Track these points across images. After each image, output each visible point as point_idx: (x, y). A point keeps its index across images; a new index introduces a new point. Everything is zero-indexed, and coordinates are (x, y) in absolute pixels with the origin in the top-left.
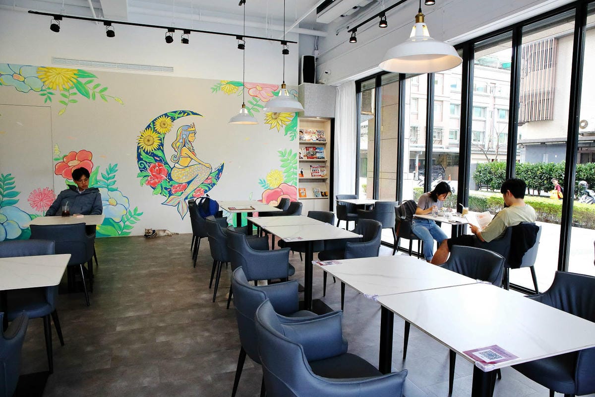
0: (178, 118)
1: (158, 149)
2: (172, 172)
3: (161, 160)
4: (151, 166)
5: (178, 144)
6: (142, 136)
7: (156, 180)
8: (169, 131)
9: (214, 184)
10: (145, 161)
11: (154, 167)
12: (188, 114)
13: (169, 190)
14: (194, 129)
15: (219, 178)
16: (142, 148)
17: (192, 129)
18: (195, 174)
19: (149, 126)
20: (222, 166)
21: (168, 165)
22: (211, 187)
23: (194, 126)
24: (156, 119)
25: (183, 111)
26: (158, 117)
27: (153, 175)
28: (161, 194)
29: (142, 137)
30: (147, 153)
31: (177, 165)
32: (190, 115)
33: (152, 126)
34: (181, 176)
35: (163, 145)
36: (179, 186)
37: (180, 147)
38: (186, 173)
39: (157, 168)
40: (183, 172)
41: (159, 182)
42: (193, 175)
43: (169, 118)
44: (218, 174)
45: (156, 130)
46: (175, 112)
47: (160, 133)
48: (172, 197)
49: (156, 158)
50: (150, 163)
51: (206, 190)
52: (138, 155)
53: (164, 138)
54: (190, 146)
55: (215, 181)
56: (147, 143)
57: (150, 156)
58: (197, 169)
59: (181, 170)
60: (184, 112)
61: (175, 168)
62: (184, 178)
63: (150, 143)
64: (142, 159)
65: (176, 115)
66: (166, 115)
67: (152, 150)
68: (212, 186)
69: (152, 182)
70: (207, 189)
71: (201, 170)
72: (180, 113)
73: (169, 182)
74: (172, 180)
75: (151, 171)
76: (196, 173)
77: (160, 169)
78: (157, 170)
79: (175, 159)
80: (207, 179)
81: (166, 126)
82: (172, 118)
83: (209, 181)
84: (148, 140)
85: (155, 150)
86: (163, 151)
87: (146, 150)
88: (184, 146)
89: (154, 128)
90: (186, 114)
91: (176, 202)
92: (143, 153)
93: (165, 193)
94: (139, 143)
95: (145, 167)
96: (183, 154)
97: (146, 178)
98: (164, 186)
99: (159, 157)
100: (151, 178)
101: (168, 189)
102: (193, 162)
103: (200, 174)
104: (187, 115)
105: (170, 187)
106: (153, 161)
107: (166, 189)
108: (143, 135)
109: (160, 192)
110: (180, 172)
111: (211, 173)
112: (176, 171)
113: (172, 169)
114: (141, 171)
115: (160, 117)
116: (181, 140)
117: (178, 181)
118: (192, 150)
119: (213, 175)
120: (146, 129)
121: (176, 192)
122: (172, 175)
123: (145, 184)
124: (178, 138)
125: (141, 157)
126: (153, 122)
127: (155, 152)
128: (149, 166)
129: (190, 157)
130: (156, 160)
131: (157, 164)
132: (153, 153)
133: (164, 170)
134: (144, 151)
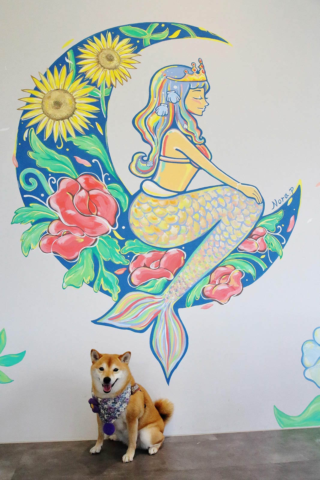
0: (153, 42)
1: (87, 133)
2: (133, 209)
3: (95, 169)
4: (63, 185)
5: (153, 120)
6: (37, 89)
7: (78, 236)
8: (126, 78)
9: (274, 255)
10: (42, 170)
11: (73, 190)
12: (184, 34)
13: (121, 272)
14: (202, 77)
15: (287, 235)
16: (36, 126)
17: (195, 77)
18: (209, 216)
19: (60, 63)
20: (297, 196)
21: (120, 182)
22: (263, 266)
23: (201, 68)
24: (85, 42)
25: (168, 25)
26: (91, 38)
27: (68, 218)
28: (91, 284)
29: (36, 93)
30: (50, 143)
31: (148, 186)
32: (188, 35)
33: (70, 61)
34: (163, 225)
35: (106, 120)
36: (157, 258)
37: (159, 130)
38: (180, 214)
39: (83, 193)
40: (170, 209)
41: (87, 241)
42: (202, 222)
43: (126, 40)
44: (285, 222)
45: (84, 74)
46: (144, 26)
47: (95, 84)
48: (130, 297)
49: (79, 160)
50: (57, 176)
51: (248, 275)
52: (19, 149)
53: (107, 99)
54: (190, 126)
55: (275, 244)
56: (51, 111)
57: (59, 152)
58: (215, 203)
59: (162, 202)
60: (172, 28)
61: (141, 195)
62: (174, 230)
63: (64, 111)
64: (32, 164)
65: (147, 35)
66: (115, 32)
67: (68, 135)
68: (266, 261)
69: (62, 240)
70: (252, 271)
71: (229, 206)
72: (159, 30)
73: (122, 244)
74: (133, 236)
75: (62, 203)
76: (212, 216)
77: (92, 198)
78: (83, 200)
79: (143, 166)
80: (250, 235)
81: (115, 63)
82: (133, 41)
83: (256, 245)
84: (58, 104)
85: (77, 133)
86: (103, 139)
87: (48, 135)
88: (174, 126)
89: (78, 68)
90: (177, 33)
91: (146, 317)
92: (36, 143)
93: (107, 281)
94: (25, 112)
95: (40, 189)
96: (170, 151)
97: (43, 227)
98: (102, 258)
99: (89, 157)
100: (60, 227)
101: (120, 266)
102: (202, 179)
103: (225, 220)
104: (179, 37)
105: (126, 262)
106: (70, 169)
107: (110, 266)
108: (40, 86)
109: (90, 277)
110: (158, 211)
111: (261, 218)
112: (145, 207)
113: (132, 198)
114: (27, 202)
115: (98, 36)
116: (163, 109)
117: (152, 240)
118: (197, 140)
119: (271, 223)
120: (51, 69)
121: (145, 278)
122: (131, 220)
123: (36, 248)
124: (155, 101)
125: (31, 154)
126: (76, 50)
127: (77, 141)
128: (54, 187)
129: (191, 162)
130: (79, 168)
131: (81, 180)
132: (70, 144)
133: (107, 202)
134: (41, 136)
